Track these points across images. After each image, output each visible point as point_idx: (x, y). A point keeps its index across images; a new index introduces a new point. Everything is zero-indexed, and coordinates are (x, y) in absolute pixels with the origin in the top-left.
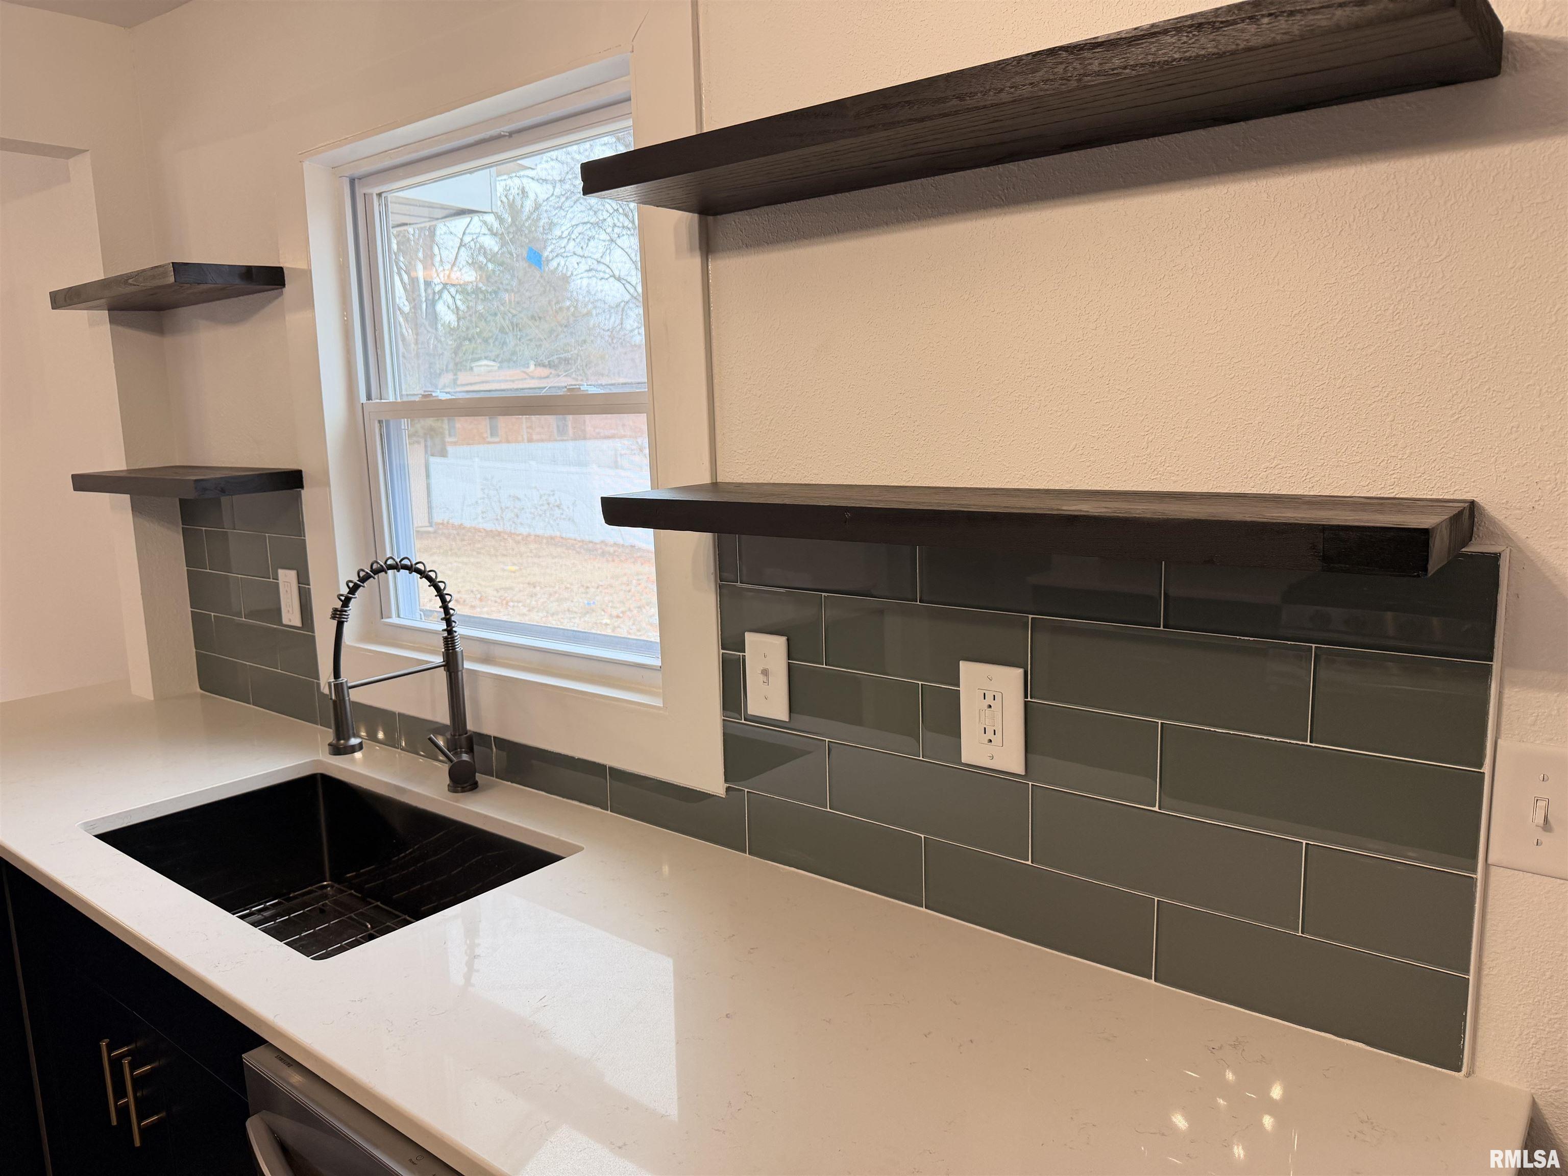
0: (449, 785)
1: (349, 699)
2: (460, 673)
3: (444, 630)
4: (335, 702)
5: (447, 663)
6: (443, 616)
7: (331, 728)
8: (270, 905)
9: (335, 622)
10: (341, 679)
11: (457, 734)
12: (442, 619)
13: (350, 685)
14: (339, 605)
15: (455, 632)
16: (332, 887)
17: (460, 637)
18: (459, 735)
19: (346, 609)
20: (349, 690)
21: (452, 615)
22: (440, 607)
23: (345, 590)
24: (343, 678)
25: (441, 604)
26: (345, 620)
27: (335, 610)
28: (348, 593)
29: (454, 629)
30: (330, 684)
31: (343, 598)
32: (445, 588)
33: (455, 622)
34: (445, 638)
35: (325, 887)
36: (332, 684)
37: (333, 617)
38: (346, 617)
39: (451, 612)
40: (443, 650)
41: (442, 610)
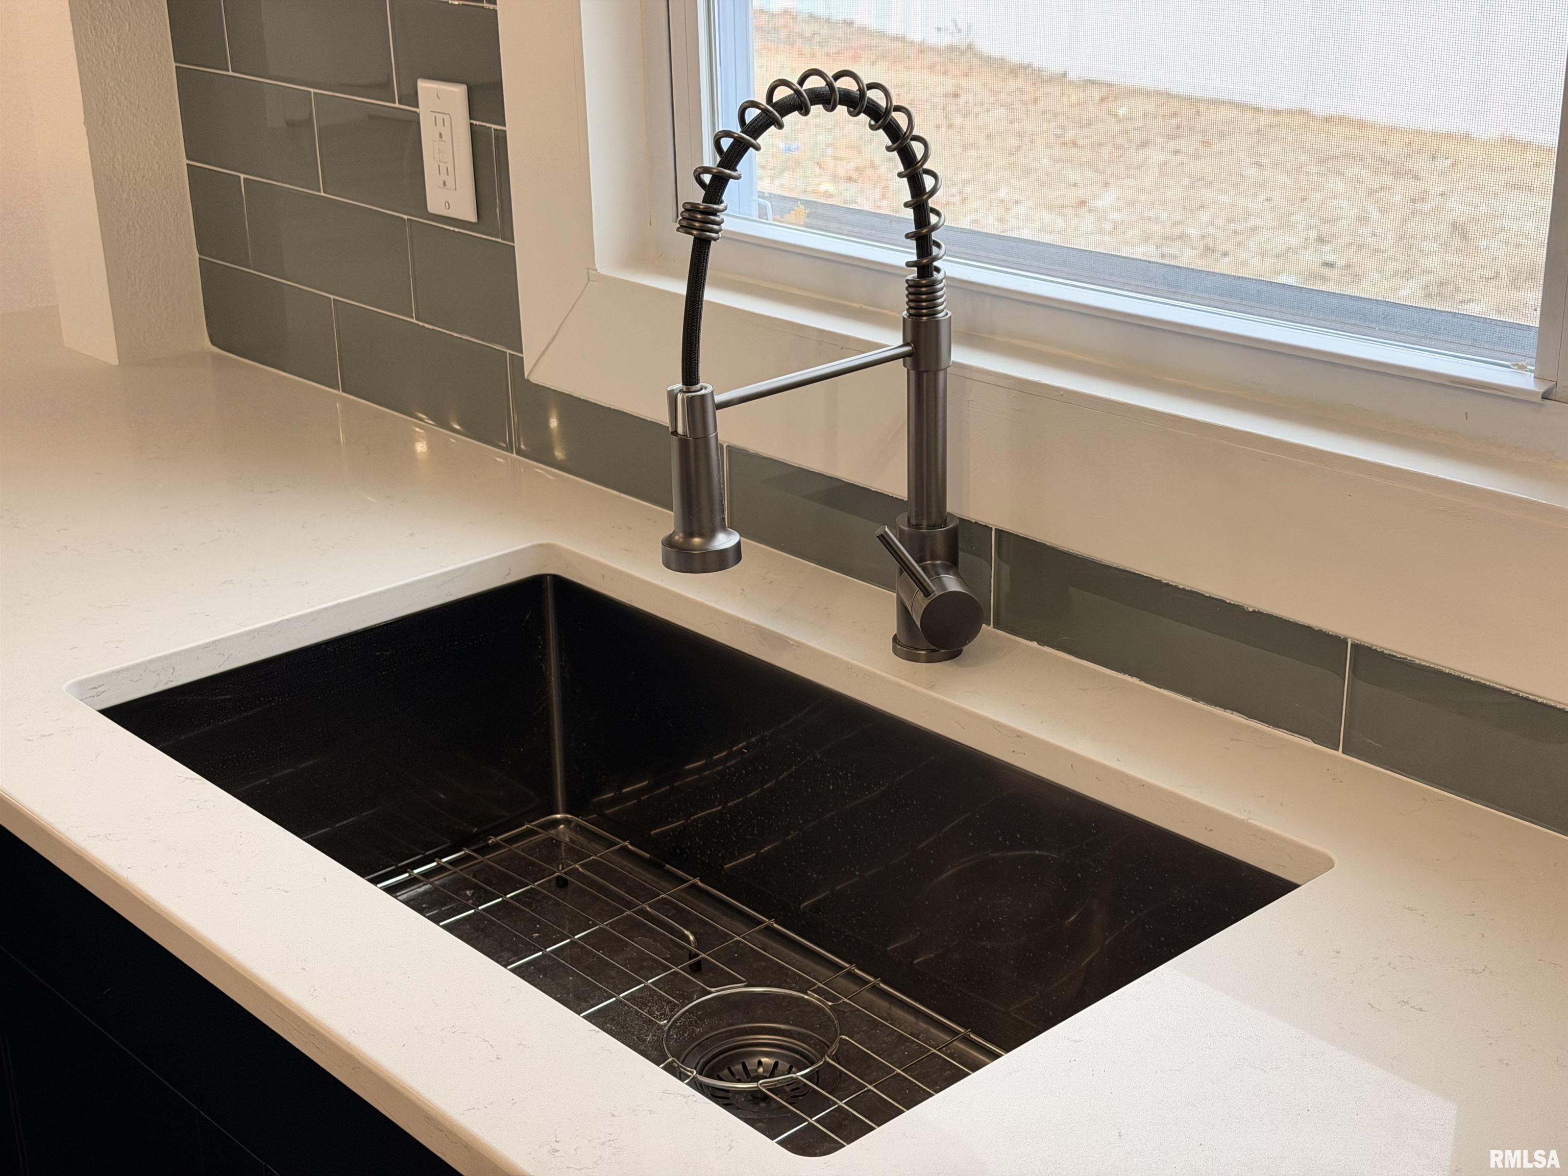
0: (895, 639)
1: (716, 436)
2: (941, 375)
3: (909, 264)
4: (684, 442)
5: (916, 347)
6: (912, 229)
7: (671, 509)
8: (449, 862)
9: (688, 241)
10: (698, 386)
11: (925, 523)
12: (908, 236)
13: (718, 398)
14: (697, 196)
15: (938, 270)
16: (566, 822)
17: (947, 286)
18: (932, 527)
19: (716, 206)
20: (717, 412)
21: (935, 228)
22: (907, 205)
23: (710, 159)
24: (706, 385)
25: (908, 198)
26: (713, 235)
27: (691, 209)
28: (719, 166)
29: (935, 264)
30: (672, 398)
31: (707, 178)
32: (925, 157)
33: (938, 246)
34: (914, 287)
35: (557, 822)
36: (680, 396)
37: (686, 228)
38: (716, 227)
39: (933, 219)
40: (905, 313)
41: (910, 213)
